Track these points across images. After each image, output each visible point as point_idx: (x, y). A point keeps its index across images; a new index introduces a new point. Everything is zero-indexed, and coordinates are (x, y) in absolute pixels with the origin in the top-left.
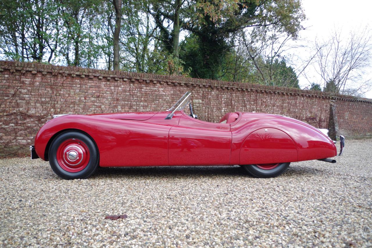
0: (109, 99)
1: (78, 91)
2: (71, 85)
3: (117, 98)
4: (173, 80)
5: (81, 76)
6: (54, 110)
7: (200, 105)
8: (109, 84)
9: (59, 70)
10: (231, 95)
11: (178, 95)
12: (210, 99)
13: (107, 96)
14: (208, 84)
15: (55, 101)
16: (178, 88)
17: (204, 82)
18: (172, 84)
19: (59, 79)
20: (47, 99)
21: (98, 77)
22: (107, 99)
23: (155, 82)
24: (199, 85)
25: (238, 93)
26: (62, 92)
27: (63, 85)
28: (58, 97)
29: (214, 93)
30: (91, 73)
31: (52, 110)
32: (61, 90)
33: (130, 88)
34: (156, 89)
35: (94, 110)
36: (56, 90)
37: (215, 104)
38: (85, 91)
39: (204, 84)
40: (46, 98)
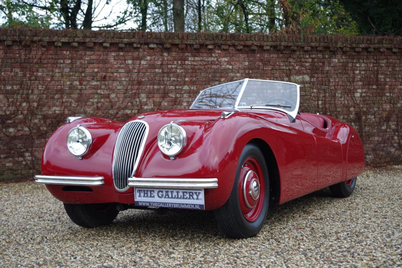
0: (125, 83)
1: (67, 70)
2: (56, 60)
3: (138, 80)
4: (247, 40)
5: (72, 45)
6: (28, 105)
7: (306, 85)
8: (123, 56)
9: (33, 36)
10: (377, 63)
11: (258, 68)
12: (327, 73)
13: (120, 77)
14: (322, 44)
15: (29, 90)
16: (258, 55)
17: (314, 40)
18: (246, 49)
19: (33, 53)
20: (14, 86)
21: (101, 44)
22: (121, 82)
23: (210, 47)
24: (303, 48)
25: (393, 57)
26: (40, 74)
27: (41, 62)
28: (34, 83)
29: (336, 61)
30: (88, 37)
31: (24, 104)
32: (38, 71)
33: (161, 61)
34: (213, 59)
35: (97, 103)
36: (30, 70)
37: (340, 83)
38: (80, 70)
39: (313, 44)
40: (12, 85)
